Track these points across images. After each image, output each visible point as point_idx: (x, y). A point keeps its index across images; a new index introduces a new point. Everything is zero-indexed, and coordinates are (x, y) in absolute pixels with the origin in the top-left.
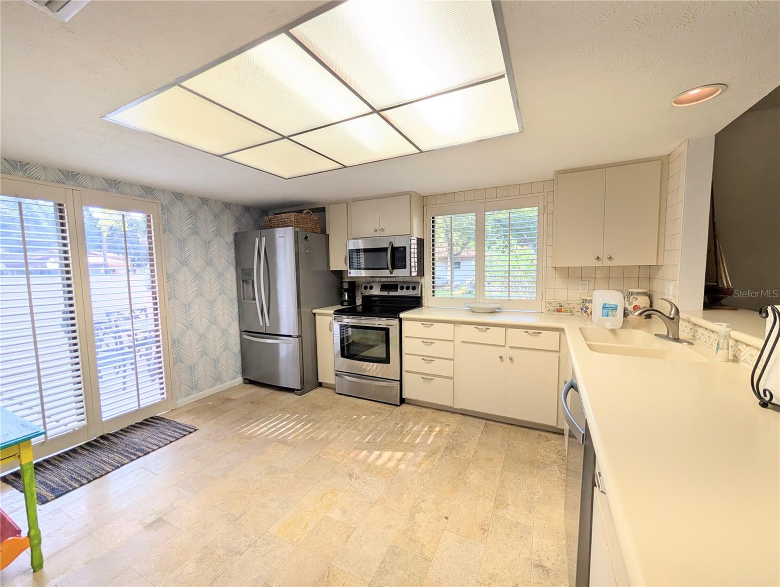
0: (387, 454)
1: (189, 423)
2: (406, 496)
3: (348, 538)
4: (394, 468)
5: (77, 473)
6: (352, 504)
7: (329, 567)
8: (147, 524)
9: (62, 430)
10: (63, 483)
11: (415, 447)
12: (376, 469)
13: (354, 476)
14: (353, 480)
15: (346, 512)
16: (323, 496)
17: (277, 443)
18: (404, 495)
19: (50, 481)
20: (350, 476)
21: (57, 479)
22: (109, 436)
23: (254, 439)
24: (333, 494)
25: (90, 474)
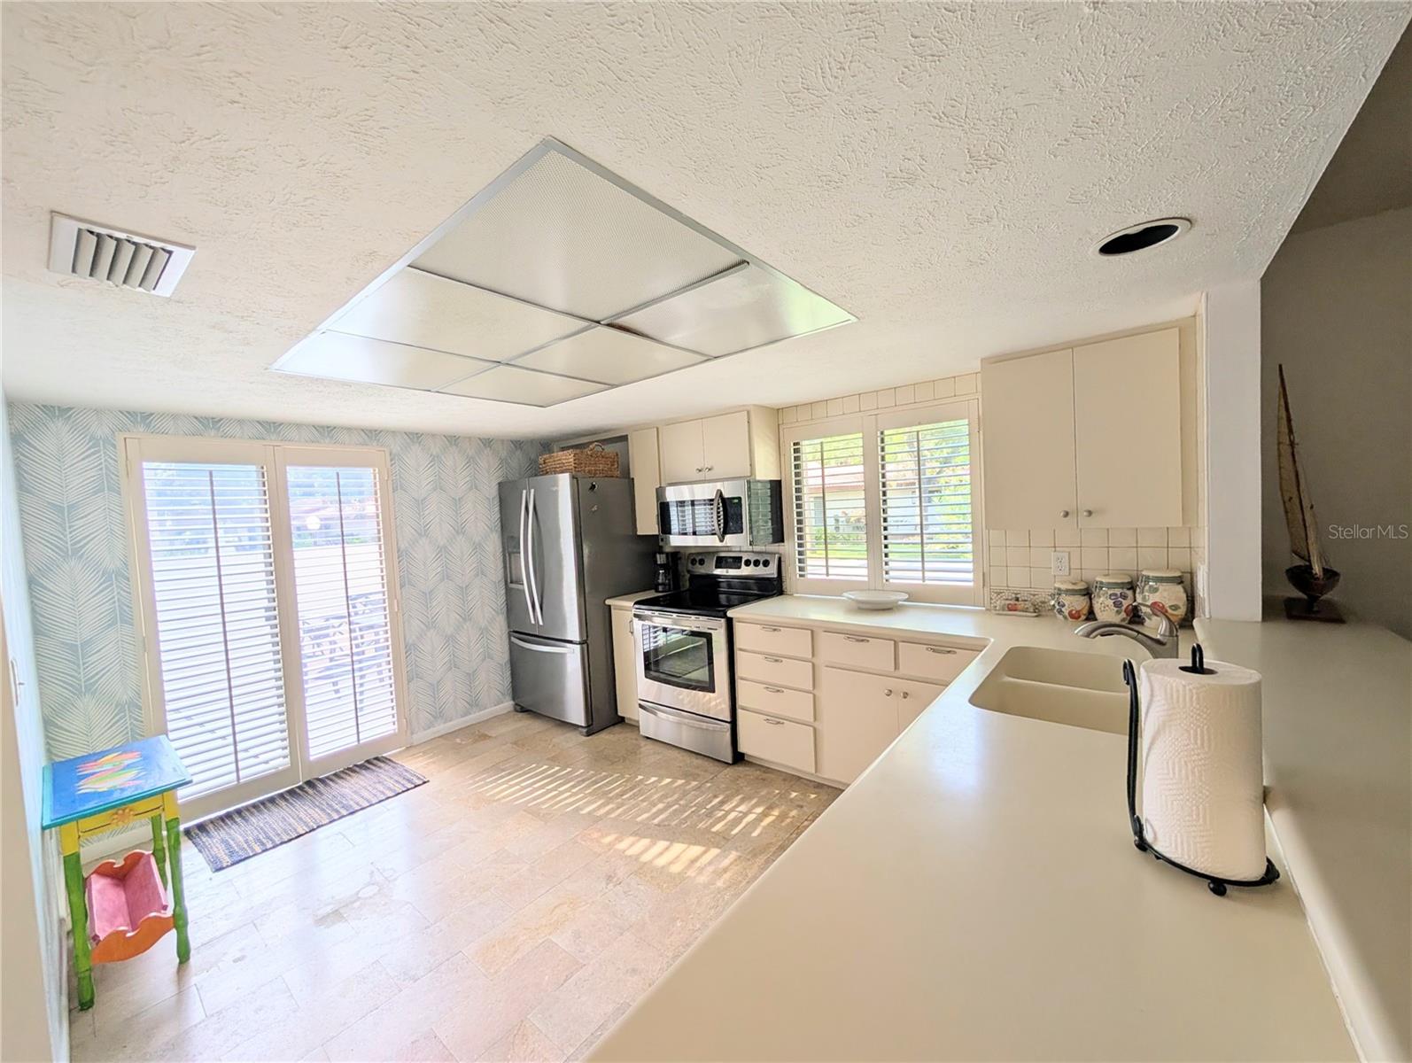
0: (678, 847)
1: (419, 772)
2: (679, 925)
3: (565, 981)
4: (679, 874)
5: (265, 833)
6: (593, 926)
7: (522, 1021)
8: (319, 917)
9: (261, 770)
10: (245, 846)
11: (728, 840)
12: (652, 871)
13: (615, 879)
14: (611, 885)
15: (580, 937)
16: (555, 907)
17: (524, 813)
18: (678, 921)
19: (233, 840)
20: (609, 878)
21: (241, 839)
22: (315, 781)
23: (495, 804)
24: (571, 906)
25: (278, 835)
